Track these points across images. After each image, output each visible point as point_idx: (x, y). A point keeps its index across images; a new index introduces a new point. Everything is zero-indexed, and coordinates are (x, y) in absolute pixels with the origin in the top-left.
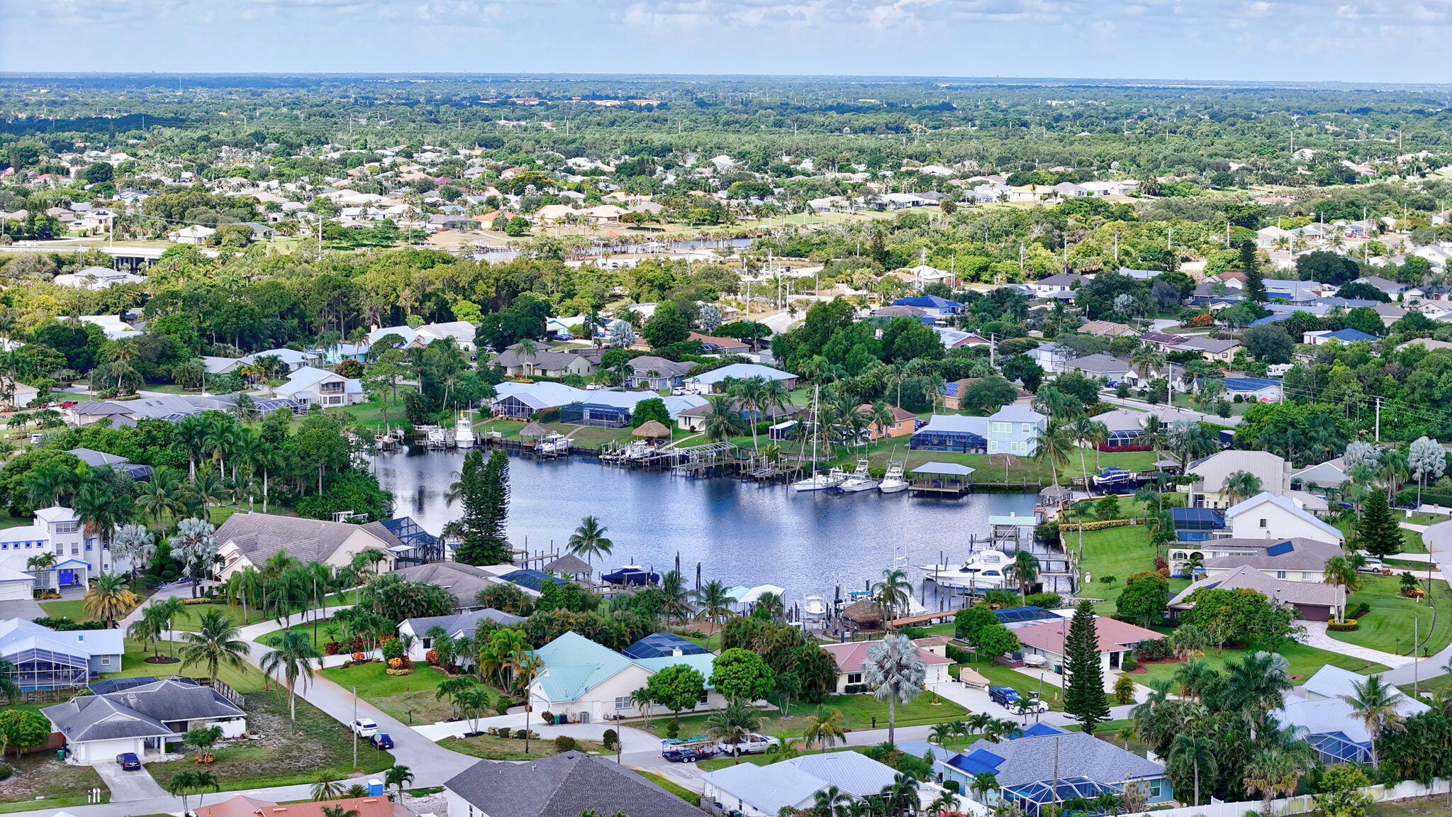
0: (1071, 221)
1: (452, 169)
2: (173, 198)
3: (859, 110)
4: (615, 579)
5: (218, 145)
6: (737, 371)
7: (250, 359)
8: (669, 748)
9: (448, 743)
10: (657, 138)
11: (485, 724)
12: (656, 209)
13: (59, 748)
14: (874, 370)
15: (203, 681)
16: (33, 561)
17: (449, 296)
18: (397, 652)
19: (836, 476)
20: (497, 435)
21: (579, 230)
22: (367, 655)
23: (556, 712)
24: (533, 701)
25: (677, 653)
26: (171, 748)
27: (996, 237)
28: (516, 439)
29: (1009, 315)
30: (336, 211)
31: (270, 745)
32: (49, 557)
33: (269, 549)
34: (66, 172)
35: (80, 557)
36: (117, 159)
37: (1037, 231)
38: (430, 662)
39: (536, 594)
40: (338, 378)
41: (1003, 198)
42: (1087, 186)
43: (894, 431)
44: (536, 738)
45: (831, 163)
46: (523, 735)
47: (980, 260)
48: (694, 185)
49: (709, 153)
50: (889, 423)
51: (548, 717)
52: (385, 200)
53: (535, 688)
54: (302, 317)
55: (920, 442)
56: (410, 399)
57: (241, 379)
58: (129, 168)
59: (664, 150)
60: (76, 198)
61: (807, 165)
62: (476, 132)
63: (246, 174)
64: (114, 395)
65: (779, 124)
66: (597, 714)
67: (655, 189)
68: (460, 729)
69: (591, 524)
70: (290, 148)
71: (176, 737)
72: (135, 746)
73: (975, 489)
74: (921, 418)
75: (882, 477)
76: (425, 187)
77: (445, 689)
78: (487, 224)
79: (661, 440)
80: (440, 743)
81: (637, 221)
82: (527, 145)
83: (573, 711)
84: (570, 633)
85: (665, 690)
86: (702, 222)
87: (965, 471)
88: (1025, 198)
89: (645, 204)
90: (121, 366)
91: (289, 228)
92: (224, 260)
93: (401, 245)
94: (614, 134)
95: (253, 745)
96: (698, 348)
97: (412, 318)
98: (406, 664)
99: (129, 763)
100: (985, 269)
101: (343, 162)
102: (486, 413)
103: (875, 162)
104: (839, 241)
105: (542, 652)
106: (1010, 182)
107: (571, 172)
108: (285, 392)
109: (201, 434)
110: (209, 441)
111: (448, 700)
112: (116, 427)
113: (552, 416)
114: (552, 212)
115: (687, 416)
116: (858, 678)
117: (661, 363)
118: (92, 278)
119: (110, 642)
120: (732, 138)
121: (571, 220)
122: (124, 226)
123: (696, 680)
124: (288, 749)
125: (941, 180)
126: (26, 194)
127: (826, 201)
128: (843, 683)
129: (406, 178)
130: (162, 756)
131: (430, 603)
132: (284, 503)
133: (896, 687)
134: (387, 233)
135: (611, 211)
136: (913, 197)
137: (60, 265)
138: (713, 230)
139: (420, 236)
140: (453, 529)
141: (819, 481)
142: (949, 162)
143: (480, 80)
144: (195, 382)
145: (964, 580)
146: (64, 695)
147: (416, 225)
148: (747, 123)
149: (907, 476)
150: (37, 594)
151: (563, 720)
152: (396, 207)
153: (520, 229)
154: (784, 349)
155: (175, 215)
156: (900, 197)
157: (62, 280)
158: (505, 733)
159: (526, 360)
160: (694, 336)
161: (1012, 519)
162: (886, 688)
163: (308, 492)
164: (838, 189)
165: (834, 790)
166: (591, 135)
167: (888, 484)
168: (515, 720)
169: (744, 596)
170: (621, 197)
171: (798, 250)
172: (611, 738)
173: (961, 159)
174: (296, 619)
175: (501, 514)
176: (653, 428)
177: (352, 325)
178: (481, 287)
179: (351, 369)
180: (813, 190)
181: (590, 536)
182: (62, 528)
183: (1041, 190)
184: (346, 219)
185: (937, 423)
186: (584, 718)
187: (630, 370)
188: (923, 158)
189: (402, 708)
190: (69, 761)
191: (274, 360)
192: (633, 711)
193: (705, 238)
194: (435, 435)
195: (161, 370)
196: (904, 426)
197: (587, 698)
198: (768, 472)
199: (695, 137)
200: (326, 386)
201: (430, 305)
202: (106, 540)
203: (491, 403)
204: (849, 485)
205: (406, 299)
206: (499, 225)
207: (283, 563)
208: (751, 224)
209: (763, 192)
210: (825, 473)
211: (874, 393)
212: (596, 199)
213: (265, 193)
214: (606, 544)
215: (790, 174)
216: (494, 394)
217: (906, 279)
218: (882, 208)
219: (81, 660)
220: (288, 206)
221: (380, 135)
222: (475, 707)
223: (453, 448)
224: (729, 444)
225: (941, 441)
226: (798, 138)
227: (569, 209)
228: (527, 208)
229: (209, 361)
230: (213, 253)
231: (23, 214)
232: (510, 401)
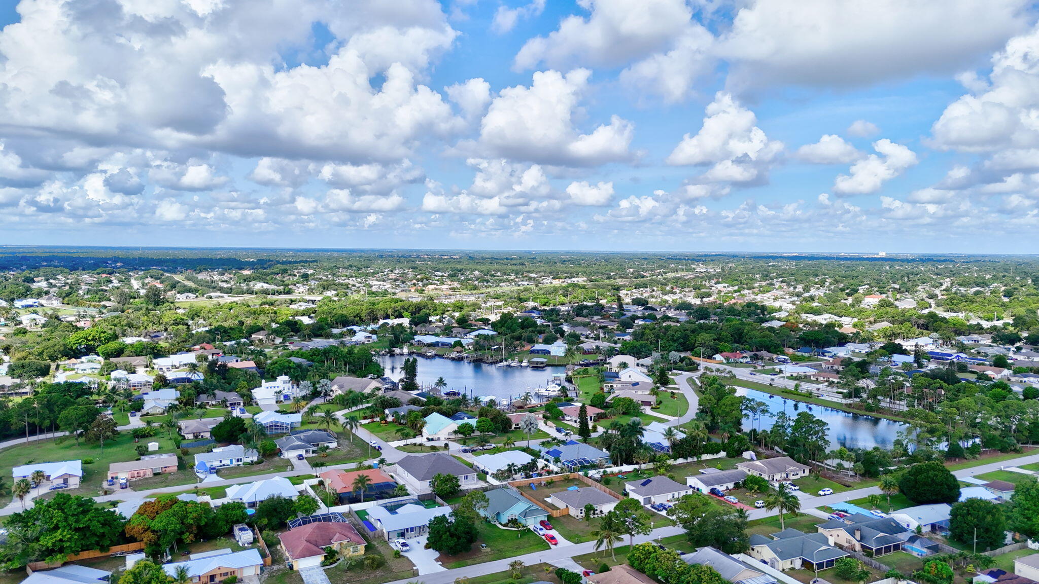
0: (570, 289)
1: (403, 275)
2: (325, 283)
3: (512, 259)
4: (448, 394)
5: (339, 268)
6: (481, 332)
7: (345, 329)
8: (465, 448)
9: (398, 448)
10: (459, 267)
11: (409, 441)
12: (459, 286)
13: (279, 453)
14: (519, 331)
15: (325, 430)
16: (276, 392)
17: (402, 311)
18: (384, 419)
19: (509, 362)
20: (415, 351)
21: (438, 292)
22: (375, 420)
23: (430, 437)
24: (423, 434)
25: (466, 418)
26: (313, 452)
27: (550, 294)
28: (419, 352)
29: (555, 315)
30: (371, 286)
31: (344, 450)
32: (281, 391)
33: (347, 388)
34: (295, 276)
35: (290, 391)
36: (310, 272)
37: (561, 292)
38: (393, 421)
39: (425, 400)
40: (370, 335)
41: (551, 283)
42: (573, 279)
43: (525, 349)
44: (424, 446)
45: (505, 274)
46: (420, 445)
47: (546, 300)
48: (469, 279)
49: (473, 271)
50: (523, 346)
51: (428, 439)
52: (385, 283)
53: (424, 430)
54: (360, 317)
55: (532, 352)
56: (390, 341)
57: (342, 335)
58: (313, 274)
59: (461, 270)
60: (298, 283)
61: (499, 274)
62: (410, 265)
63: (346, 276)
64: (305, 340)
65: (491, 263)
66: (442, 438)
67: (458, 280)
68: (402, 443)
69: (441, 379)
70: (359, 269)
71: (315, 448)
72: (302, 452)
73: (548, 365)
74: (532, 345)
75: (522, 362)
76: (396, 280)
77: (398, 431)
78: (413, 290)
79: (460, 352)
80: (396, 448)
81: (454, 289)
82: (424, 269)
83: (435, 437)
84: (435, 413)
85: (462, 430)
86: (471, 290)
87: (545, 360)
88: (556, 283)
89: (456, 284)
90: (307, 332)
91: (358, 292)
92: (339, 300)
93: (389, 296)
94: (447, 266)
95: (339, 450)
96: (471, 325)
97: (391, 317)
98: (386, 422)
99: (300, 457)
100: (547, 302)
101: (373, 273)
102: (412, 344)
103: (517, 274)
104: (508, 295)
105: (426, 419)
106: (553, 278)
107: (436, 276)
108: (354, 339)
109: (329, 353)
110: (331, 355)
111: (399, 434)
112: (304, 350)
113: (430, 345)
114: (431, 287)
115: (468, 344)
116: (518, 425)
117: (461, 329)
118: (300, 306)
119: (297, 418)
120: (479, 267)
121: (436, 289)
122: (311, 291)
123: (471, 427)
124: (350, 451)
125: (535, 278)
126: (283, 282)
127: (504, 284)
128: (514, 426)
129: (391, 277)
130: (311, 455)
131: (394, 403)
132: (353, 372)
133: (530, 429)
134: (385, 293)
135: (447, 287)
136: (527, 283)
137: (292, 301)
138: (474, 292)
139: (394, 294)
140: (402, 380)
141: (504, 363)
142: (536, 273)
143: (411, 251)
144: (328, 336)
145: (546, 393)
146: (282, 435)
147: (393, 291)
148: (483, 263)
149: (529, 362)
150: (277, 402)
151: (432, 440)
152: (388, 286)
153: (422, 291)
154: (494, 326)
155: (326, 288)
156: (523, 283)
157: (292, 306)
158: (415, 444)
159: (423, 329)
160: (469, 322)
161: (559, 375)
162: (527, 430)
163: (360, 369)
164: (507, 281)
165: (513, 464)
166: (441, 266)
167: (524, 364)
168: (418, 440)
169: (485, 399)
170: (449, 283)
171: (497, 297)
172: (446, 445)
173: (539, 272)
174: (354, 408)
175: (415, 376)
176: (459, 348)
177: (375, 319)
178: (411, 308)
179: (374, 332)
180: (501, 281)
181: (441, 382)
182: (285, 382)
183: (561, 280)
184: (374, 289)
185: (537, 347)
186: (439, 439)
187: (452, 332)
188: (529, 272)
189: (385, 437)
190: (282, 457)
191: (352, 329)
192: (453, 436)
193: (472, 294)
194: (397, 351)
195: (319, 333)
196: (528, 347)
197: (439, 433)
198: (490, 360)
199: (469, 267)
200: (366, 337)
201: (397, 313)
202: (298, 386)
203: (413, 342)
204: (512, 365)
205: (390, 312)
206: (416, 290)
207: (351, 392)
208: (484, 290)
209: (488, 281)
210: (506, 361)
211: (519, 338)
212: (443, 283)
213: (351, 281)
214: (445, 384)
215: (494, 276)
216: (414, 339)
217: (526, 305)
218: (519, 286)
219: (288, 424)
220: (358, 285)
221: (384, 266)
222: (406, 436)
223: (402, 354)
224: (479, 353)
225: (538, 352)
226: (496, 267)
227: (435, 286)
228: (424, 286)
229: (333, 330)
230: (336, 299)
231: (282, 287)
232: (419, 341)
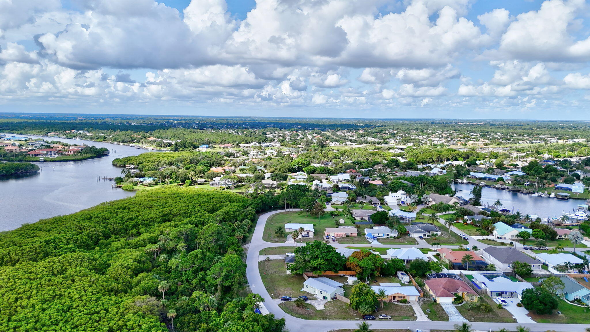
0: (575, 147)
1: (451, 135)
2: (406, 138)
3: (522, 125)
4: (502, 211)
5: (410, 130)
6: (514, 173)
7: (425, 166)
8: (525, 247)
9: (478, 240)
10: (486, 130)
11: (486, 237)
12: (489, 142)
13: (408, 234)
14: (544, 174)
15: (432, 224)
16: (397, 199)
17: (457, 157)
18: (465, 221)
19: (540, 193)
20: (471, 181)
21: (476, 146)
22: (459, 221)
23: (500, 237)
24: (494, 234)
25: (523, 228)
26: (428, 236)
27: (559, 149)
28: (474, 182)
29: (568, 164)
30: (433, 141)
31: (446, 237)
32: (400, 199)
33: (439, 201)
34: (387, 134)
35: (405, 199)
36: (395, 132)
37: (568, 148)
38: (471, 224)
39: (490, 213)
40: (441, 170)
41: (557, 142)
42: (574, 140)
43: (550, 186)
44: (496, 241)
45: (520, 135)
46: (493, 240)
47: (558, 154)
48: (496, 138)
49: (496, 133)
50: (550, 184)
51: (498, 238)
52: (440, 139)
53: (494, 232)
54: (433, 159)
55: (556, 188)
56: (455, 174)
57: (424, 169)
58: (397, 133)
59: (488, 132)
60: (390, 138)
61: (515, 135)
62: (453, 129)
63: (416, 135)
64: (403, 171)
65: (507, 128)
66: (507, 238)
67: (488, 139)
68: (481, 238)
69: (499, 201)
70: (422, 131)
71: (428, 234)
72: (422, 235)
73: (570, 198)
74: (555, 183)
75: (550, 194)
76: (447, 138)
77: (477, 230)
78: (459, 144)
79: (503, 184)
80: (477, 240)
81: (486, 144)
82: (463, 131)
83: (503, 237)
84: (500, 222)
85: (522, 235)
86: (498, 145)
87: (568, 195)
88: (561, 142)
89: (487, 141)
90: (404, 166)
91: (426, 144)
92: (417, 149)
93: (445, 147)
94: (478, 129)
95: (442, 237)
96: (506, 168)
97: (451, 160)
98: (467, 224)
99: (421, 238)
100: (559, 155)
101: (432, 133)
102: (468, 177)
103: (529, 135)
104: (527, 149)
105: (495, 225)
106: (558, 139)
107: (472, 135)
108: (432, 172)
109: (423, 179)
110: (424, 180)
111: (478, 233)
112: (407, 177)
113: (481, 179)
114: (471, 142)
115: (508, 180)
116: (561, 236)
117: (499, 170)
118: (396, 151)
119: (413, 215)
120: (499, 130)
121: (474, 144)
122: (399, 143)
123: (529, 234)
124: (449, 238)
125: (544, 138)
126: (382, 137)
127: (522, 142)
128: (558, 237)
129: (443, 136)
130: (426, 237)
131: (470, 213)
132: (437, 192)
133: (576, 241)
134: (442, 145)
135: (482, 142)
136: (538, 141)
137: (390, 149)
138: (501, 146)
139: (447, 146)
140: (471, 199)
141: (536, 194)
142: (544, 135)
143: (451, 120)
144: (417, 169)
145: (575, 217)
146: (408, 224)
147: (447, 144)
148: (502, 128)
149: (555, 195)
150: (398, 205)
151: (501, 238)
152: (443, 141)
153: (465, 145)
154: (523, 169)
155: (407, 141)
156: (536, 141)
157: (390, 151)
158: (490, 240)
159: (474, 169)
160: (504, 166)
161: (583, 205)
162: (574, 241)
163: (441, 190)
164: (523, 140)
166: (474, 129)
167: (551, 196)
168: (490, 237)
169: (534, 217)
170: (482, 140)
171: (519, 151)
172: (512, 243)
173: (546, 134)
174: (444, 213)
175: (481, 197)
176: (501, 182)
177: (441, 161)
178: (463, 155)
179: (443, 168)
180: (519, 140)
181: (498, 203)
182: (402, 194)
183: (565, 141)
184: (435, 142)
185: (560, 185)
186: (505, 238)
187: (494, 171)
188: (538, 134)
189: (469, 232)
190: (410, 236)
191: (429, 166)
192: (516, 238)
193: (500, 147)
194: (460, 181)
195: (410, 167)
196: (553, 185)
197: (505, 235)
198: (526, 192)
199: (493, 130)
200: (439, 171)
201: (454, 158)
202: (410, 196)
203: (469, 176)
204: (543, 195)
205: (450, 157)
206: (462, 144)
207: (442, 203)
208: (508, 146)
209: (509, 140)
210: (538, 193)
211: (545, 178)
212: (478, 140)
213: (420, 138)
214: (501, 205)
215: (513, 137)
216: (470, 174)
217: (543, 157)
218: (532, 143)
219: (409, 218)
220: (424, 140)
221: (437, 129)
222: (483, 234)
223: (463, 183)
224: (517, 186)
225: (561, 188)
226: (512, 130)
227: (474, 142)
228: (466, 141)
229: (418, 166)
230: (415, 148)
231: (382, 140)
232: (473, 176)
